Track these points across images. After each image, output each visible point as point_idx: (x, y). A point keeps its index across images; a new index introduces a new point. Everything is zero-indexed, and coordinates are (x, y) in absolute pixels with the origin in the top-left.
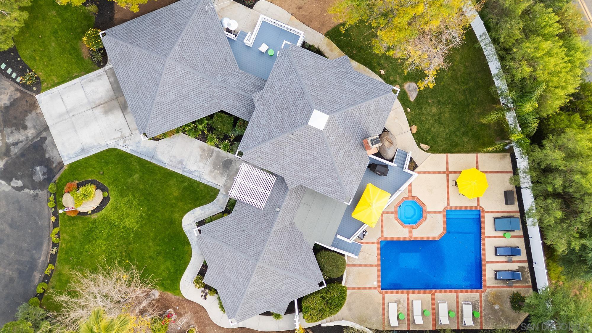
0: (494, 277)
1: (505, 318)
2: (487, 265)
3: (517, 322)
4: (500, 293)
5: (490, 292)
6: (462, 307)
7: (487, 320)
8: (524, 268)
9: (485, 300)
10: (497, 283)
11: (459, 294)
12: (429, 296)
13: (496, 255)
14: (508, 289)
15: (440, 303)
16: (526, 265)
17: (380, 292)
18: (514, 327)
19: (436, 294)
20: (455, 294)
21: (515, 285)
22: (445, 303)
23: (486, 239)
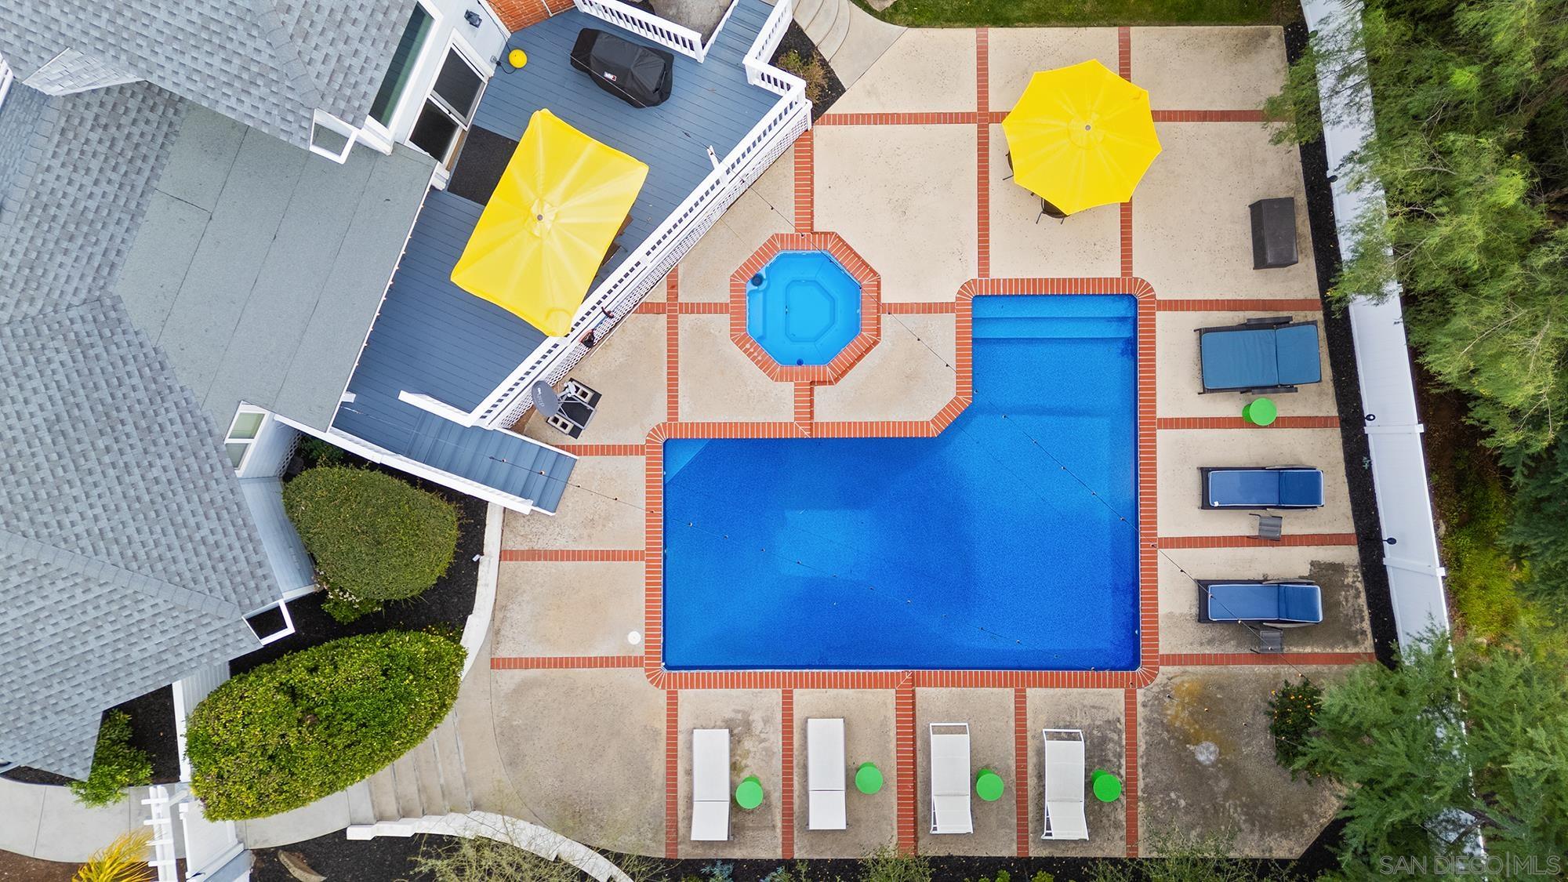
0: (1195, 611)
1: (1244, 805)
2: (1163, 555)
3: (1303, 824)
4: (1220, 687)
5: (1177, 680)
6: (1041, 753)
7: (1160, 814)
8: (1337, 568)
9: (1148, 721)
10: (1211, 642)
11: (1031, 692)
12: (887, 697)
13: (1206, 505)
14: (1260, 669)
15: (939, 731)
16: (1349, 555)
17: (655, 681)
18: (1288, 848)
19: (921, 692)
20: (1010, 692)
21: (1295, 650)
22: (961, 730)
23: (1161, 434)
